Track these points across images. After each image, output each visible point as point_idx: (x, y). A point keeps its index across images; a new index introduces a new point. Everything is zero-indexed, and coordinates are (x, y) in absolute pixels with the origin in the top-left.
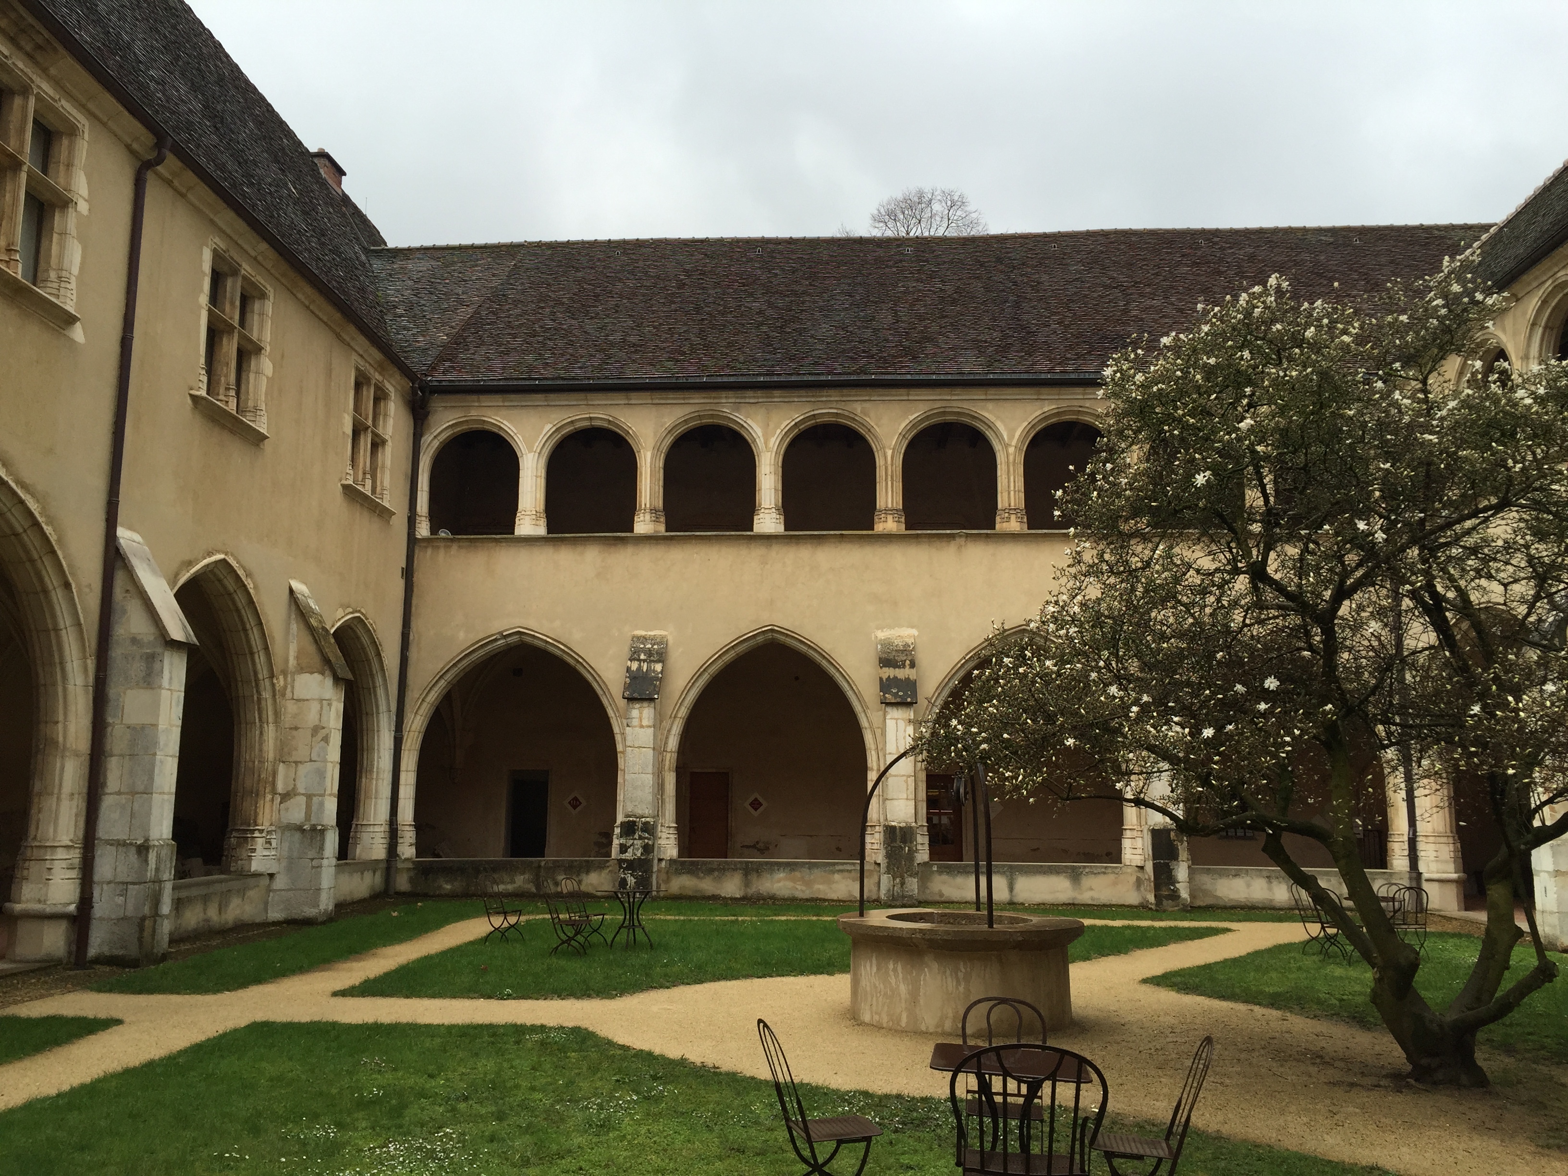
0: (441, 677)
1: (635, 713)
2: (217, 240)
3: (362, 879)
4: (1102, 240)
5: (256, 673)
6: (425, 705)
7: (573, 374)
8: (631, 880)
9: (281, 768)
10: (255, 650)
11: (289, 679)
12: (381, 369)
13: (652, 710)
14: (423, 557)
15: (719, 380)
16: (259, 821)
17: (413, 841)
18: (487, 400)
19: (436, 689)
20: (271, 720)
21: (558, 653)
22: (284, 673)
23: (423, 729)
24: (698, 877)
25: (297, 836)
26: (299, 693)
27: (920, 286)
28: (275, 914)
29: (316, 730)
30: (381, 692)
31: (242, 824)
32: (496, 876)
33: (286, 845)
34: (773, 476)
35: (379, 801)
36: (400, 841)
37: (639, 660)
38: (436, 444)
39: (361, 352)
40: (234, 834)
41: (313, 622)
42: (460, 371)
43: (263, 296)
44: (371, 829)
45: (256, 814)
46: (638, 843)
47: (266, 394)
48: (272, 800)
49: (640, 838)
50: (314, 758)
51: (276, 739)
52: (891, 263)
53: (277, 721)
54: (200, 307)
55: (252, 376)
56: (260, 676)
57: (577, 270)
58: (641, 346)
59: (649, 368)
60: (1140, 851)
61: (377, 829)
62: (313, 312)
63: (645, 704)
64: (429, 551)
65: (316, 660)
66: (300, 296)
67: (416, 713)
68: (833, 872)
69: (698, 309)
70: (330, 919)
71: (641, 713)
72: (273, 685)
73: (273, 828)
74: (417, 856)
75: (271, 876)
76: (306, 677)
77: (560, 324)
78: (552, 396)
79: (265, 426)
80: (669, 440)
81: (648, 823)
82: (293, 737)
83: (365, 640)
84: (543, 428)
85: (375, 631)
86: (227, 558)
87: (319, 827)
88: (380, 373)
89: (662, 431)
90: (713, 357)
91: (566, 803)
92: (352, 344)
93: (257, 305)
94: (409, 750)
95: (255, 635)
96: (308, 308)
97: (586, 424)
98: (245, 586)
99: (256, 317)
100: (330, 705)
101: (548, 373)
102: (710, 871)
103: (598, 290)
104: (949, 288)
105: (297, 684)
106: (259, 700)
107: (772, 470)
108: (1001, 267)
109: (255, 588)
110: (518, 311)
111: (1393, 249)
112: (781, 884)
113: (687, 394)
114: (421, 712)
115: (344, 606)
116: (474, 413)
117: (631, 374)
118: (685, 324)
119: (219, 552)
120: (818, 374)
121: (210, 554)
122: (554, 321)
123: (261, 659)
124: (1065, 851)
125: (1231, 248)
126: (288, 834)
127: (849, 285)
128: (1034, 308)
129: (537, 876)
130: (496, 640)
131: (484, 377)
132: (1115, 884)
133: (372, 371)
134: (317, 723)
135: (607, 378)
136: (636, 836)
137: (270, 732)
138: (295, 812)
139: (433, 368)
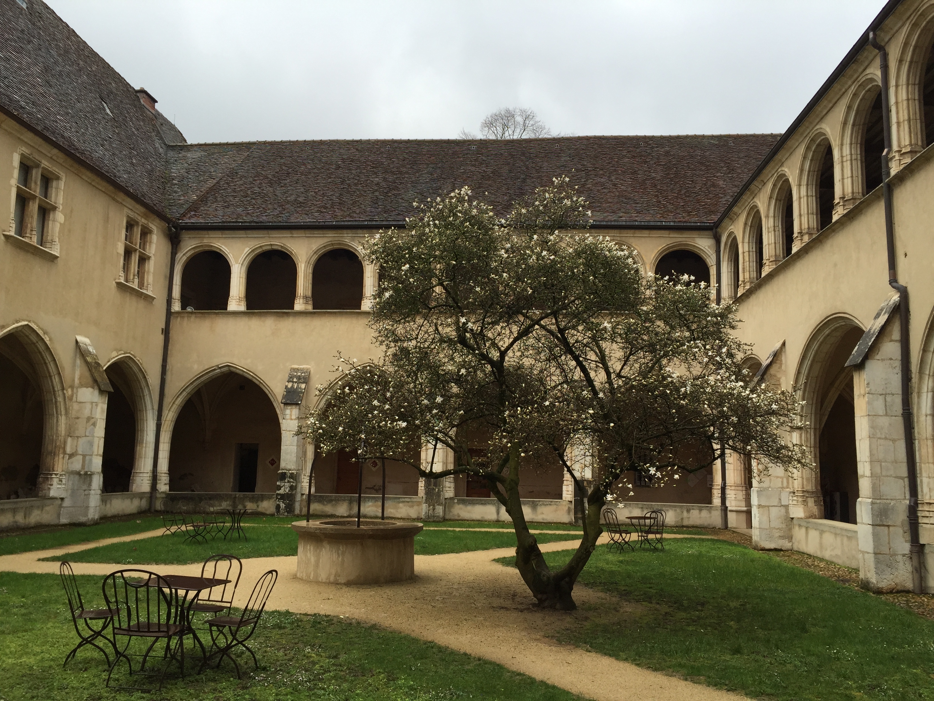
0: (184, 390)
1: (288, 412)
2: (23, 149)
3: (132, 502)
4: (585, 142)
5: (53, 388)
6: (175, 406)
7: (261, 220)
8: (282, 505)
9: (69, 440)
10: (52, 374)
11: (75, 390)
12: (146, 216)
13: (298, 410)
14: (175, 323)
15: (343, 223)
16: (56, 469)
17: (167, 481)
18: (212, 234)
19: (181, 397)
20: (63, 412)
21: (250, 377)
22: (72, 387)
23: (174, 419)
24: (324, 505)
25: (77, 477)
26: (81, 398)
27: (473, 169)
28: (64, 520)
29: (89, 419)
30: (147, 399)
31: (46, 470)
32: (211, 502)
33: (70, 483)
34: (372, 278)
35: (146, 459)
36: (158, 482)
37: (293, 382)
38: (185, 258)
39: (131, 207)
40: (42, 476)
41: (89, 359)
42: (198, 217)
43: (58, 178)
44: (141, 475)
45: (54, 465)
46: (287, 485)
47: (59, 233)
48: (63, 458)
49: (289, 482)
50: (87, 435)
51: (66, 424)
52: (460, 155)
53: (67, 413)
54: (11, 186)
55: (50, 223)
56: (56, 389)
57: (282, 158)
58: (304, 203)
59: (304, 216)
60: (570, 493)
61: (145, 475)
62: (94, 186)
63: (294, 407)
64: (179, 319)
65: (90, 380)
66: (84, 177)
67: (169, 411)
68: (399, 502)
69: (342, 183)
70: (96, 523)
71: (291, 412)
72: (64, 394)
73: (63, 473)
74: (170, 490)
75: (62, 499)
76: (84, 389)
77: (263, 190)
78: (249, 232)
79: (59, 250)
80: (315, 257)
81: (293, 473)
82: (76, 423)
83: (135, 369)
84: (244, 250)
85: (141, 364)
86: (30, 324)
87: (89, 473)
88: (145, 219)
89: (311, 252)
90: (342, 210)
91: (267, 462)
92: (124, 203)
93: (54, 183)
94: (165, 431)
95: (52, 367)
96: (90, 184)
97: (269, 248)
98: (43, 339)
99: (54, 190)
100: (97, 405)
101: (247, 219)
102: (330, 501)
103: (290, 170)
104: (489, 170)
105: (79, 394)
106: (56, 402)
107: (372, 275)
108: (523, 158)
109: (50, 340)
110: (241, 182)
111: (750, 148)
112: (369, 509)
113: (325, 231)
114: (172, 409)
115: (117, 350)
116: (206, 241)
117: (295, 219)
118: (333, 191)
119: (24, 320)
120: (398, 221)
121: (17, 322)
122: (260, 188)
123: (56, 380)
124: (548, 493)
125: (657, 147)
126: (72, 476)
127: (433, 168)
128: (533, 182)
129: (234, 502)
130: (215, 370)
131: (212, 220)
132: (556, 511)
133: (139, 218)
134: (89, 415)
135: (280, 222)
136: (286, 481)
137: (63, 420)
138: (76, 465)
139: (184, 215)
